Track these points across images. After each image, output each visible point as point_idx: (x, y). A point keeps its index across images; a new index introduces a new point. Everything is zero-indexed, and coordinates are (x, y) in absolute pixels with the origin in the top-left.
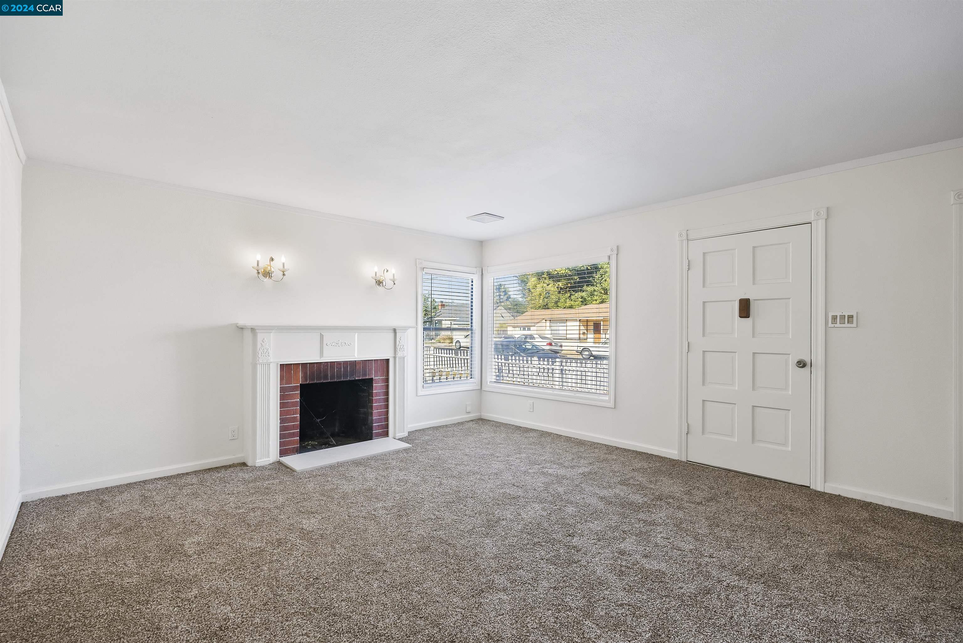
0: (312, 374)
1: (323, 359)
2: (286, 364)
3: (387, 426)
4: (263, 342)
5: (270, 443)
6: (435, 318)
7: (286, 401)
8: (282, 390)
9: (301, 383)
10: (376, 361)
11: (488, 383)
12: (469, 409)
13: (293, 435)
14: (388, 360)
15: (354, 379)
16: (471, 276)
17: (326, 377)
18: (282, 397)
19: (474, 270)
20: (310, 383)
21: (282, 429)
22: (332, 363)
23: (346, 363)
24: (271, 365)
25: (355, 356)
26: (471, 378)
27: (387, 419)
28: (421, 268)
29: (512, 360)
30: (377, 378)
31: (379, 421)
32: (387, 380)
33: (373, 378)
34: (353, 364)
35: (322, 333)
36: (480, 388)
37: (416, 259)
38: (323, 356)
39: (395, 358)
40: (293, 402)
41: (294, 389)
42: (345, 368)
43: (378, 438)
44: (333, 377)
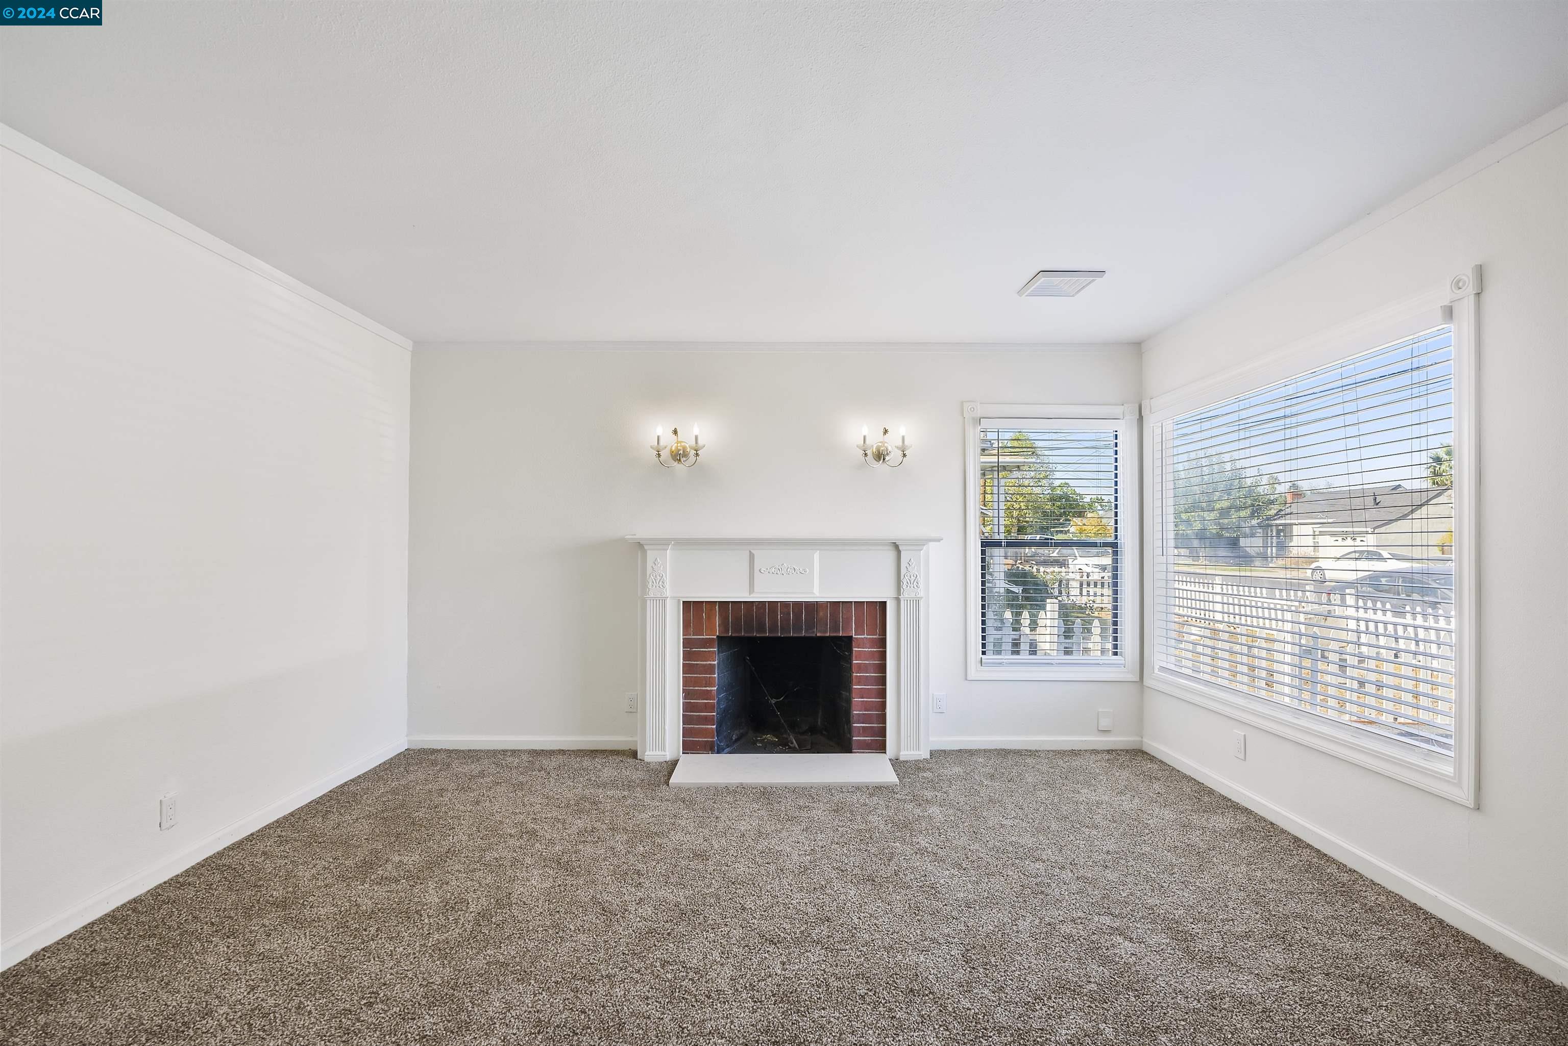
0: (737, 619)
1: (755, 596)
2: (694, 602)
3: (882, 732)
4: (655, 564)
5: (667, 728)
6: (1275, 520)
7: (693, 662)
8: (687, 643)
9: (717, 634)
10: (859, 604)
11: (1156, 671)
12: (1104, 723)
13: (707, 720)
14: (883, 604)
15: (814, 635)
16: (1109, 427)
17: (761, 628)
18: (687, 656)
19: (1118, 411)
20: (733, 635)
21: (687, 707)
22: (773, 604)
23: (797, 604)
24: (668, 601)
25: (814, 593)
26: (1116, 654)
27: (883, 718)
28: (973, 419)
29: (1414, 614)
30: (862, 638)
31: (865, 719)
32: (882, 643)
33: (852, 636)
34: (812, 608)
35: (753, 551)
36: (1138, 679)
37: (962, 402)
38: (754, 591)
39: (898, 600)
40: (704, 666)
41: (707, 643)
42: (798, 616)
43: (863, 753)
44: (773, 628)
